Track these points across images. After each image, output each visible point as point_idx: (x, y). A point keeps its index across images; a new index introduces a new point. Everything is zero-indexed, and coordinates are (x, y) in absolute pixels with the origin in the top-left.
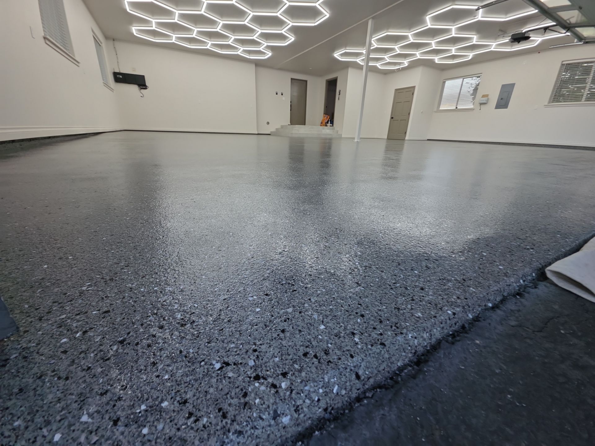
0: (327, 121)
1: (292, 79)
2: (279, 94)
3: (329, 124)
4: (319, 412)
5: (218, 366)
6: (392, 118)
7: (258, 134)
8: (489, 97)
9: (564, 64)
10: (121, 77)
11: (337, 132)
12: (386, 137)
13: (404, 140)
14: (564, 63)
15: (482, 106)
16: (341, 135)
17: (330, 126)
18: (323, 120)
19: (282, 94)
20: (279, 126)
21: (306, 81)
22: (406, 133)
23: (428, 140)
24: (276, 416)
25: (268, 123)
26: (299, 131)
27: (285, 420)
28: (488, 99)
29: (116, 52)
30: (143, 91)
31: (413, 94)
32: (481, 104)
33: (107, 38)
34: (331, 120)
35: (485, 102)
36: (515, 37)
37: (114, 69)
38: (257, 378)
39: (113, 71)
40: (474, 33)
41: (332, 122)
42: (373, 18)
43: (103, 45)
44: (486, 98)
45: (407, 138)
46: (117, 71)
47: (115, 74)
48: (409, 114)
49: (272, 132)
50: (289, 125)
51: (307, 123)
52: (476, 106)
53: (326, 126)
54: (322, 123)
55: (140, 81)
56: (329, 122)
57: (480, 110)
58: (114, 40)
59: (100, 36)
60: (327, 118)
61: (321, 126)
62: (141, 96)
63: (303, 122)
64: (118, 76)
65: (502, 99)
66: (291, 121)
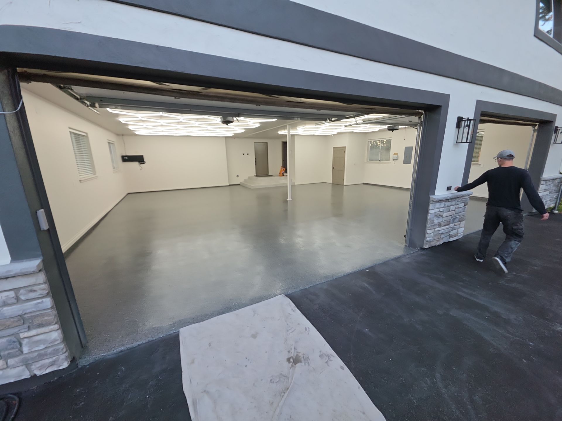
0: (283, 172)
1: (255, 143)
2: (246, 154)
6: (333, 168)
7: (230, 185)
8: (398, 155)
10: (127, 158)
12: (331, 182)
13: (343, 185)
15: (395, 161)
16: (294, 183)
18: (281, 171)
19: (248, 155)
20: (246, 178)
21: (267, 143)
22: (343, 180)
23: (364, 184)
25: (238, 176)
26: (264, 182)
28: (398, 156)
29: (124, 142)
30: (142, 165)
31: (345, 152)
32: (394, 160)
33: (118, 135)
35: (395, 158)
38: (114, 347)
39: (121, 155)
43: (115, 143)
44: (396, 156)
45: (345, 184)
46: (124, 155)
47: (123, 157)
48: (344, 166)
49: (241, 182)
50: (255, 176)
51: (270, 174)
52: (391, 161)
53: (283, 175)
54: (280, 173)
55: (140, 159)
56: (285, 173)
57: (394, 163)
58: (123, 135)
59: (113, 138)
60: (283, 170)
61: (279, 176)
62: (141, 169)
63: (267, 175)
64: (125, 158)
65: (406, 157)
66: (256, 173)
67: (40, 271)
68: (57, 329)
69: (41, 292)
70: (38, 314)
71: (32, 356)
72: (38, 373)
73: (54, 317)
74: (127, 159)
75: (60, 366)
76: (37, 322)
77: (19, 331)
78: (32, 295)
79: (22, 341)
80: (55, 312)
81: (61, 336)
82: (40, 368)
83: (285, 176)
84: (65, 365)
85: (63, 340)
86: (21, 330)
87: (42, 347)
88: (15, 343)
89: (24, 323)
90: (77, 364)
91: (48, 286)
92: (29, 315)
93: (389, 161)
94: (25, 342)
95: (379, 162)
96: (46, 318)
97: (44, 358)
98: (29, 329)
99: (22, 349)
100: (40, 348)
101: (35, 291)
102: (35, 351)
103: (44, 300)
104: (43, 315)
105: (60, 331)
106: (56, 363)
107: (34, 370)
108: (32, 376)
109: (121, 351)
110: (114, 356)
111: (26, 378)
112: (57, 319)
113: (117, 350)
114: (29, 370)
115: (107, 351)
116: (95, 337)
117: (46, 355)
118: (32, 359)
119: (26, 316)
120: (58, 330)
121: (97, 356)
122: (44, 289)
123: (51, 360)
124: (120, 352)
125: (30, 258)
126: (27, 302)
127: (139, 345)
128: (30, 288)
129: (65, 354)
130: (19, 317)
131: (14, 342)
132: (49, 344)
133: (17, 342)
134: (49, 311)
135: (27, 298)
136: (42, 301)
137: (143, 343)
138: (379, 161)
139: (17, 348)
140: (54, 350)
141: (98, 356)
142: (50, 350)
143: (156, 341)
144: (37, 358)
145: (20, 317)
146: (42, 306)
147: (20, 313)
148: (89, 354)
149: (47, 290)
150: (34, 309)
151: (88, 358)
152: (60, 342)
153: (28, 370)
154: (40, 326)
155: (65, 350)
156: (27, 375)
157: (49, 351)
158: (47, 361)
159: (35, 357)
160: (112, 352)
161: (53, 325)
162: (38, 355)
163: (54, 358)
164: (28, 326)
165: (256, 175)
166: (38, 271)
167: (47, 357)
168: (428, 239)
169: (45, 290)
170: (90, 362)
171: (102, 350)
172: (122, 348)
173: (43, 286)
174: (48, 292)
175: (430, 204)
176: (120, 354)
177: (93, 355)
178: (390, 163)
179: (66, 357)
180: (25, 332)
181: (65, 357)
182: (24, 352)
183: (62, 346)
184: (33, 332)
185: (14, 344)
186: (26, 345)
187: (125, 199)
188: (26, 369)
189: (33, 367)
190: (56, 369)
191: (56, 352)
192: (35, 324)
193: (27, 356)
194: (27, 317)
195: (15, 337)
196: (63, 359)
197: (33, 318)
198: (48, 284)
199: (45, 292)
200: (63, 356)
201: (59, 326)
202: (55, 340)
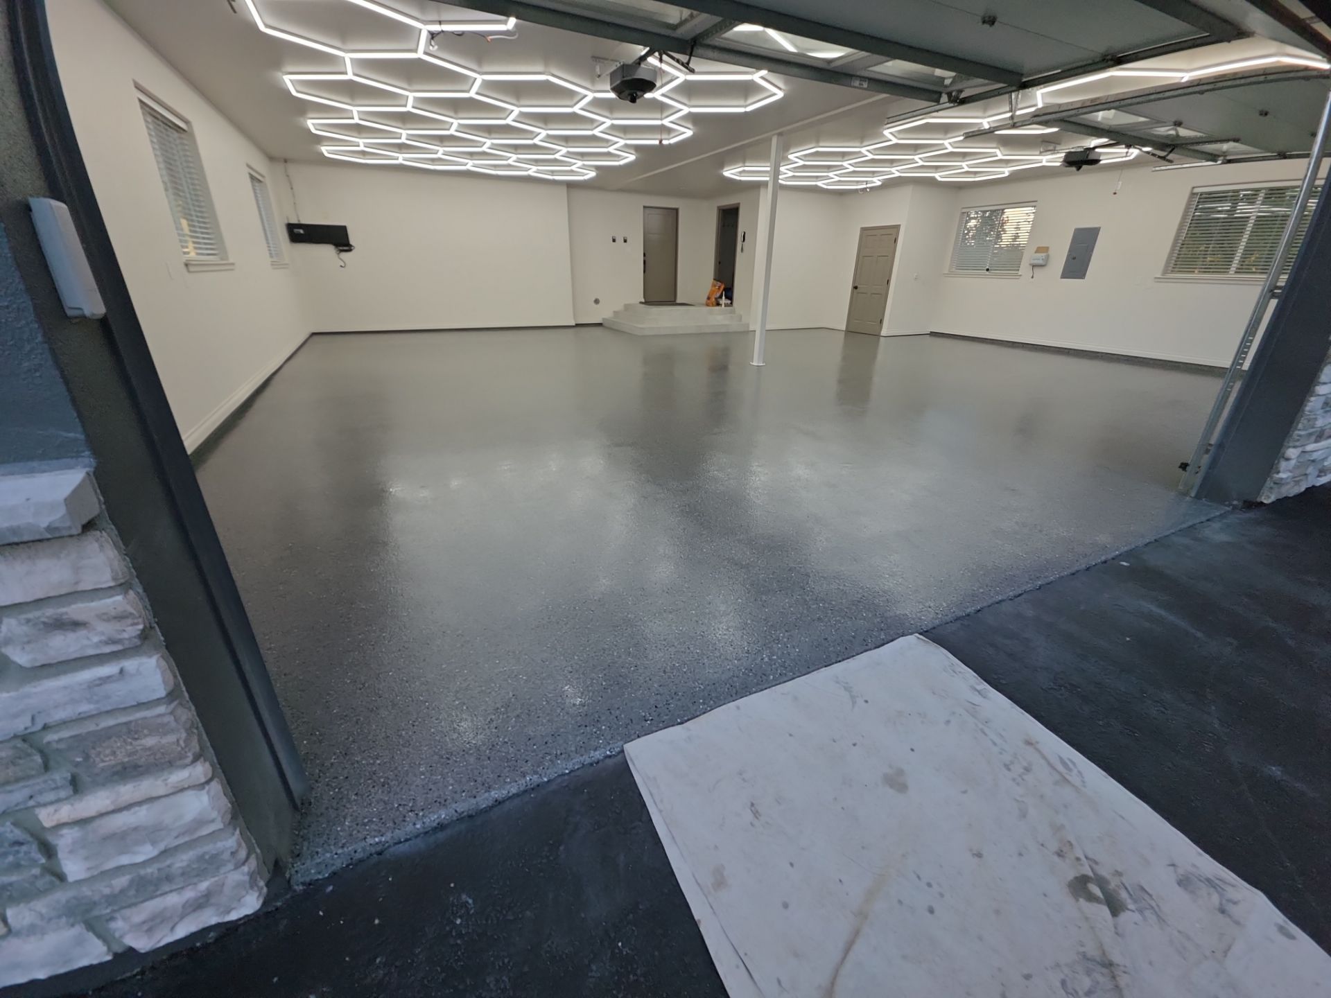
0: (718, 295)
1: (644, 207)
2: (620, 240)
3: (723, 301)
4: (435, 824)
5: (396, 806)
6: (856, 288)
7: (577, 325)
8: (1051, 252)
9: (1197, 194)
10: (301, 231)
11: (740, 318)
12: (844, 328)
13: (878, 336)
14: (1196, 190)
15: (1035, 269)
16: (748, 324)
17: (726, 305)
18: (712, 292)
19: (625, 241)
20: (619, 307)
21: (677, 210)
22: (881, 321)
23: (933, 334)
24: (414, 824)
25: (597, 301)
26: (664, 319)
27: (418, 826)
28: (1048, 257)
29: (291, 183)
30: (344, 255)
31: (895, 241)
32: (1034, 266)
33: (271, 158)
34: (729, 293)
35: (1041, 262)
36: (1072, 159)
37: (288, 218)
38: (411, 811)
39: (286, 222)
40: (994, 145)
41: (730, 297)
42: (780, 134)
43: (268, 181)
44: (1043, 255)
45: (884, 333)
46: (294, 221)
47: (291, 228)
48: (888, 282)
49: (603, 319)
50: (641, 303)
51: (678, 301)
52: (1025, 269)
53: (718, 304)
54: (709, 298)
55: (337, 237)
56: (724, 297)
57: (1032, 277)
58: (286, 161)
59: (261, 166)
60: (720, 287)
61: (707, 305)
62: (341, 266)
63: (670, 300)
64: (296, 230)
65: (1074, 258)
66: (644, 297)
67: (88, 527)
68: (203, 780)
69: (109, 629)
70: (110, 727)
71: (107, 891)
72: (143, 944)
73: (184, 735)
74: (302, 234)
75: (228, 912)
76: (105, 760)
77: (31, 797)
78: (63, 645)
79: (51, 839)
80: (188, 714)
81: (225, 803)
82: (150, 925)
83: (723, 306)
84: (250, 904)
85: (232, 818)
86: (41, 792)
87: (146, 852)
88: (24, 848)
89: (46, 767)
90: (289, 881)
91: (141, 599)
92: (65, 734)
93: (1018, 270)
94: (64, 841)
95: (987, 273)
96: (150, 741)
97: (159, 893)
98: (76, 786)
99: (59, 865)
100: (139, 859)
101: (76, 625)
102: (120, 870)
103: (130, 664)
104: (132, 731)
105: (216, 786)
106: (213, 900)
107: (121, 937)
108: (116, 955)
109: (441, 827)
110: (420, 844)
111: (95, 962)
112: (200, 741)
113: (427, 820)
114: (104, 937)
115: (390, 824)
116: (332, 764)
117: (169, 878)
118: (111, 899)
119: (51, 737)
120: (208, 782)
121: (359, 846)
122: (120, 617)
123: (189, 894)
124: (435, 830)
125: (30, 458)
126: (48, 677)
127: (498, 803)
128: (50, 612)
129: (245, 869)
130: (20, 744)
131: (19, 843)
132: (176, 837)
133: (28, 842)
134: (162, 709)
135: (42, 660)
136: (122, 671)
137: (510, 794)
138: (988, 270)
139: (34, 862)
140: (201, 858)
141: (363, 844)
142: (182, 861)
143: (553, 787)
144: (132, 892)
145: (24, 740)
146: (120, 693)
147: (21, 725)
148: (325, 837)
149: (140, 620)
150: (85, 708)
151: (328, 855)
152: (221, 826)
153: (99, 936)
154: (127, 772)
155: (243, 854)
156: (95, 953)
157: (178, 865)
158: (173, 900)
159: (122, 891)
160: (410, 828)
161: (185, 766)
162: (132, 882)
163: (204, 885)
164: (69, 776)
165: (643, 301)
166: (77, 530)
167: (174, 887)
168: (1282, 475)
169: (130, 621)
170: (334, 868)
171: (371, 821)
172: (444, 815)
173: (117, 602)
174: (143, 631)
175: (1326, 365)
176: (441, 836)
177: (344, 841)
178: (1020, 275)
179: (252, 875)
180: (58, 801)
181: (247, 878)
182: (71, 879)
183: (232, 842)
184: (96, 802)
185: (18, 852)
186: (71, 852)
187: (307, 345)
188: (91, 936)
189: (118, 925)
190: (214, 921)
191: (209, 864)
192: (103, 769)
193: (86, 891)
194: (60, 740)
195: (15, 824)
196: (239, 885)
197: (87, 744)
198: (140, 590)
199: (131, 631)
200: (238, 876)
201: (212, 765)
202: (200, 822)
